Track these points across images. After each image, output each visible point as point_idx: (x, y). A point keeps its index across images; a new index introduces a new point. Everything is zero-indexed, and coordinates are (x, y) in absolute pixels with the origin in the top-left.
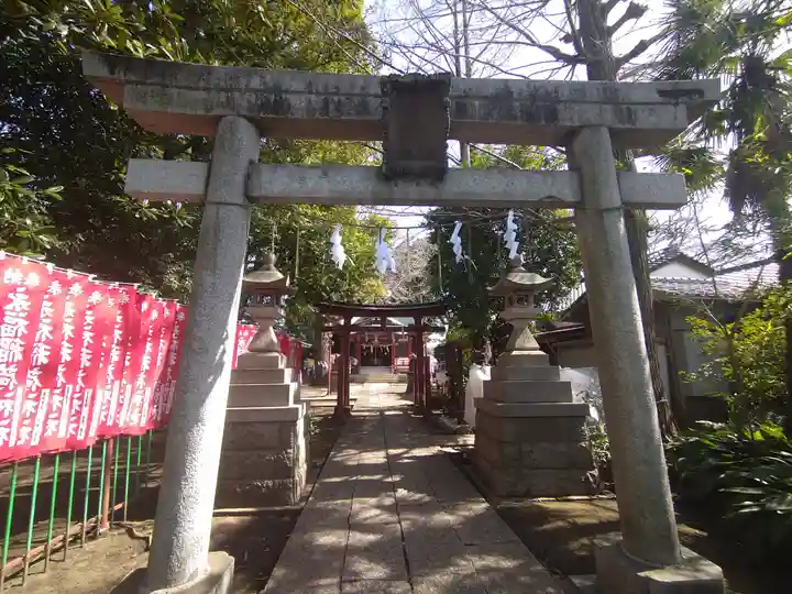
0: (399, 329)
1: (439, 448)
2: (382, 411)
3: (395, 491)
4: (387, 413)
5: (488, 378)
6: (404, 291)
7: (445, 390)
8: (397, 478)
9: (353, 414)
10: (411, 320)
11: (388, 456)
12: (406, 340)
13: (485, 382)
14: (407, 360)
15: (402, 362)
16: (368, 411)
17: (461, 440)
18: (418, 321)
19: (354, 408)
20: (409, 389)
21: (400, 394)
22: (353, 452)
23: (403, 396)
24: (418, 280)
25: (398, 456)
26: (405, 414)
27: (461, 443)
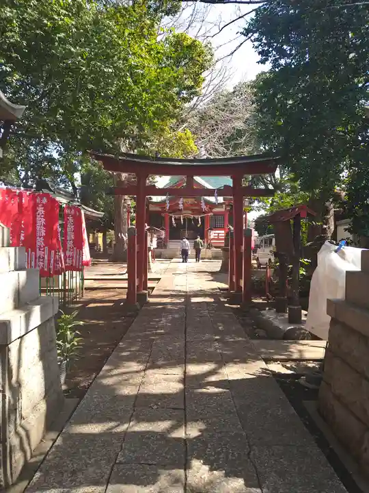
0: (210, 193)
1: (262, 364)
2: (187, 296)
3: (186, 466)
4: (194, 300)
5: (357, 268)
6: (221, 149)
7: (270, 272)
8: (192, 431)
9: (151, 300)
10: (228, 181)
11: (185, 379)
12: (223, 210)
13: (349, 274)
14: (222, 233)
15: (217, 235)
16: (172, 296)
17: (295, 350)
18: (237, 181)
19: (154, 292)
20: (224, 268)
21: (212, 273)
22: (134, 366)
23: (215, 276)
24: (240, 133)
25: (200, 380)
26: (217, 301)
27: (296, 356)
